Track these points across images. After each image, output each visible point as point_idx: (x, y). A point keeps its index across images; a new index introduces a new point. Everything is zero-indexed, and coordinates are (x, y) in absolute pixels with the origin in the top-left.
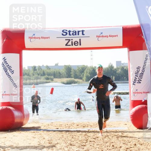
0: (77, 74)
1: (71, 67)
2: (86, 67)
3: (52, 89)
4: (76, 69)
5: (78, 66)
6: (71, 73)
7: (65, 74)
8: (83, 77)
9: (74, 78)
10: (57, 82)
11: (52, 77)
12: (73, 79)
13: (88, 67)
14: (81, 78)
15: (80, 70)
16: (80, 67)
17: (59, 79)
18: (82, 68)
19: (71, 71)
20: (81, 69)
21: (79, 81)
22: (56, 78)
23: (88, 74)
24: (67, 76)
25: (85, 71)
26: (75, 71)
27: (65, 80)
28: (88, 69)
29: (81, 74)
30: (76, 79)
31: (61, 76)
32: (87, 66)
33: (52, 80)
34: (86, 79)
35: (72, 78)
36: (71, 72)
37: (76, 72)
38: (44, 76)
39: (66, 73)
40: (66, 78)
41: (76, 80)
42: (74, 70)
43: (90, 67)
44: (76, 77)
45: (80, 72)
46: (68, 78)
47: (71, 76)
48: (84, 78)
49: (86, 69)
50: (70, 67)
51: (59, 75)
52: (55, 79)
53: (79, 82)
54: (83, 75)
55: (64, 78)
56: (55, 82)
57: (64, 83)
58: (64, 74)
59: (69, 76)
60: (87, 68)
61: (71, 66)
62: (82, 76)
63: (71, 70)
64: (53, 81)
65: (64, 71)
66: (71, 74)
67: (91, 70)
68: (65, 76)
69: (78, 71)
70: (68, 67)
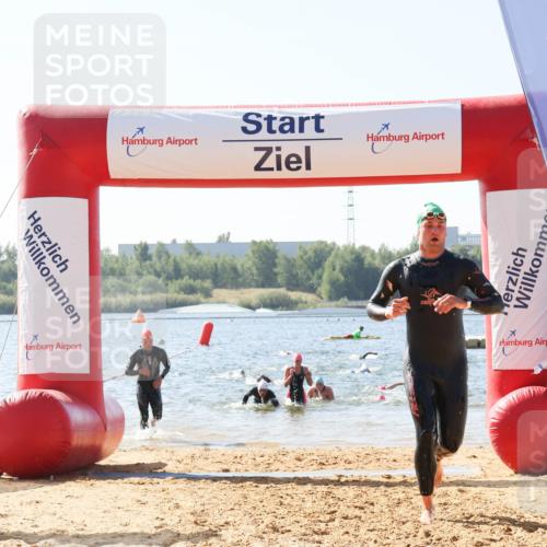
0: (297, 274)
1: (277, 248)
3: (209, 329)
4: (296, 254)
5: (301, 245)
6: (276, 270)
7: (255, 272)
8: (319, 285)
9: (288, 289)
10: (224, 302)
11: (208, 284)
12: (282, 291)
13: (338, 248)
14: (312, 290)
15: (309, 259)
16: (307, 249)
17: (233, 292)
18: (315, 252)
19: (277, 261)
20: (311, 254)
21: (304, 299)
22: (221, 287)
23: (336, 272)
24: (261, 279)
25: (327, 264)
26: (290, 264)
27: (254, 294)
28: (337, 255)
29: (313, 273)
30: (292, 290)
31: (240, 280)
32: (334, 244)
33: (207, 294)
34: (330, 292)
35: (279, 286)
36: (275, 265)
37: (293, 266)
38: (177, 279)
39: (258, 269)
40: (258, 287)
41: (294, 295)
42: (288, 260)
43: (346, 248)
44: (294, 284)
45: (309, 267)
46: (263, 286)
47: (276, 280)
48: (324, 288)
49: (330, 253)
50: (271, 246)
51: (232, 278)
52: (216, 292)
53: (306, 303)
54: (320, 277)
55: (250, 286)
56: (219, 303)
57: (249, 307)
58: (252, 274)
59: (268, 280)
60: (333, 253)
61: (276, 244)
62: (314, 280)
63: (276, 257)
64: (211, 300)
65: (249, 264)
66: (276, 274)
67: (349, 258)
68: (253, 279)
69: (299, 262)
70: (267, 249)
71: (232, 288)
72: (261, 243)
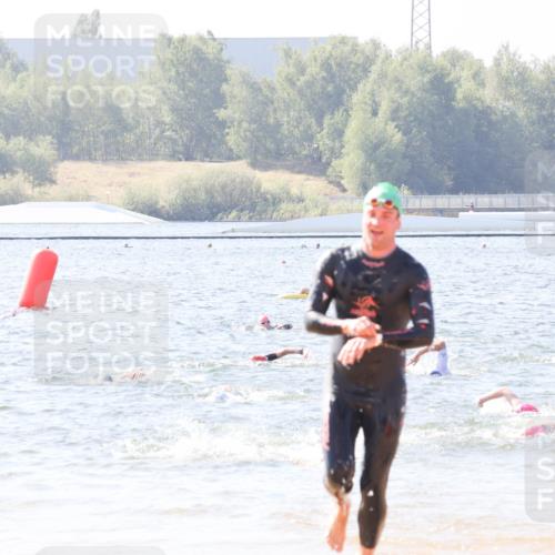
0: (278, 125)
1: (225, 55)
2: (369, 61)
3: (45, 267)
4: (274, 73)
5: (288, 49)
6: (222, 114)
7: (167, 118)
8: (336, 153)
9: (254, 165)
10: (88, 198)
11: (43, 148)
12: (239, 169)
13: (388, 57)
14: (317, 165)
15: (310, 84)
16: (306, 57)
17: (112, 171)
18: (326, 66)
19: (225, 87)
20: (314, 70)
21: (295, 191)
22: (77, 158)
23: (379, 121)
25: (358, 98)
26: (260, 96)
27: (167, 178)
28: (383, 75)
29: (320, 124)
30: (266, 168)
31: (130, 138)
32: (376, 45)
33: (42, 175)
35: (230, 158)
36: (220, 100)
37: (268, 102)
39: (174, 110)
40: (174, 157)
41: (271, 180)
42: (254, 88)
43: (406, 56)
44: (270, 152)
45: (309, 108)
46: (189, 158)
47: (223, 142)
48: (350, 162)
49: (366, 71)
51: (106, 134)
52: (65, 170)
53: (301, 200)
54: (339, 133)
55: (153, 155)
56: (71, 199)
57: (153, 211)
58: (159, 123)
59: (201, 141)
60: (374, 70)
61: (222, 44)
62: (323, 141)
63: (224, 79)
64: (52, 190)
66: (222, 125)
67: (415, 82)
69: (283, 93)
70: (198, 55)
71: (105, 161)
72: (183, 40)
